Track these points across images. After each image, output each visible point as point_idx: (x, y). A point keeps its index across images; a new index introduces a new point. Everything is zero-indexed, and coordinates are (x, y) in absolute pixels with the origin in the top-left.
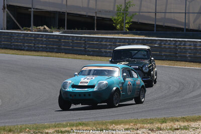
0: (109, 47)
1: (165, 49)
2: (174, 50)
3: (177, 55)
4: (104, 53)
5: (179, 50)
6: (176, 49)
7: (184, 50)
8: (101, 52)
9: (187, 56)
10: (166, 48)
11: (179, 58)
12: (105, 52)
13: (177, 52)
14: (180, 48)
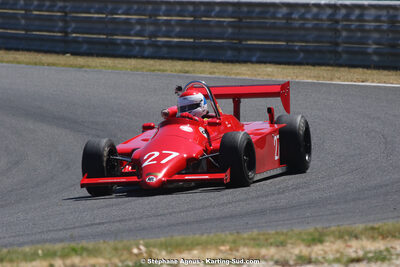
0: (138, 28)
1: (302, 32)
2: (330, 34)
3: (340, 49)
4: (124, 47)
5: (344, 34)
6: (336, 30)
7: (359, 34)
8: (113, 43)
9: (370, 51)
10: (308, 29)
11: (345, 56)
12: (127, 43)
13: (340, 40)
14: (347, 28)
